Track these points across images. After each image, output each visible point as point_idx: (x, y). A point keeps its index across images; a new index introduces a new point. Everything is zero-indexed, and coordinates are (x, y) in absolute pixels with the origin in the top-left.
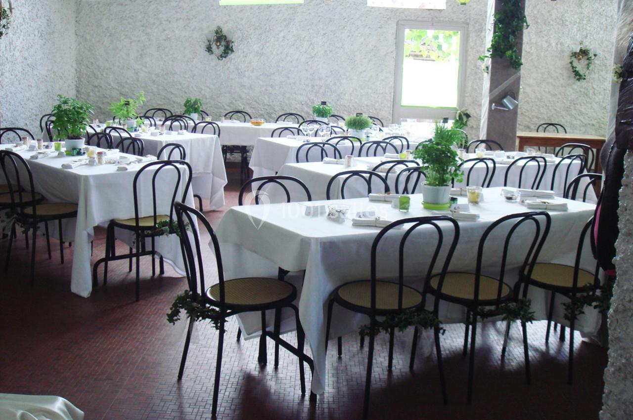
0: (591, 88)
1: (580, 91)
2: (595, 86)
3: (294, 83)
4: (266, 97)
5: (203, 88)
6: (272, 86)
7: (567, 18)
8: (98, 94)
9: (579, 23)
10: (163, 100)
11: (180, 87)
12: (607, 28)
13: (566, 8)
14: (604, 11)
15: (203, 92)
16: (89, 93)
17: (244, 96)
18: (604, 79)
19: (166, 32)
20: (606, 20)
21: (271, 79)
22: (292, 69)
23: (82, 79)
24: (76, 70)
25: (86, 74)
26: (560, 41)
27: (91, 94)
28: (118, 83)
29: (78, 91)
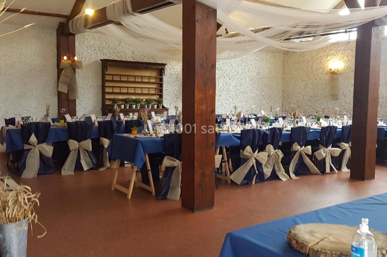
8: (289, 106)
10: (313, 109)
16: (286, 105)
17: (346, 108)
23: (284, 99)
24: (282, 95)
25: (286, 97)
27: (287, 106)
28: (297, 101)
29: (282, 105)
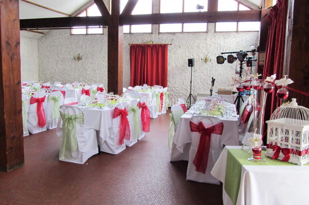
0: (212, 73)
1: (207, 75)
2: (213, 73)
3: (103, 73)
4: (94, 78)
5: (75, 75)
6: (96, 74)
7: (201, 46)
8: (44, 76)
9: (206, 47)
11: (68, 74)
12: (218, 49)
13: (200, 41)
14: (216, 41)
15: (75, 76)
17: (87, 77)
18: (217, 69)
19: (64, 56)
20: (217, 45)
21: (95, 72)
22: (102, 68)
23: (40, 72)
24: (38, 69)
25: (41, 70)
26: (198, 55)
27: (43, 77)
29: (39, 76)
